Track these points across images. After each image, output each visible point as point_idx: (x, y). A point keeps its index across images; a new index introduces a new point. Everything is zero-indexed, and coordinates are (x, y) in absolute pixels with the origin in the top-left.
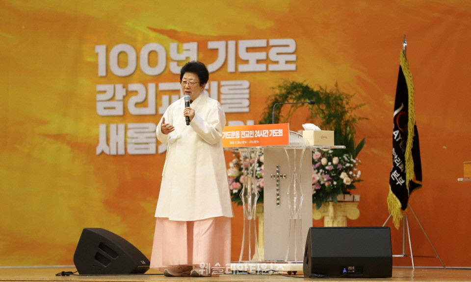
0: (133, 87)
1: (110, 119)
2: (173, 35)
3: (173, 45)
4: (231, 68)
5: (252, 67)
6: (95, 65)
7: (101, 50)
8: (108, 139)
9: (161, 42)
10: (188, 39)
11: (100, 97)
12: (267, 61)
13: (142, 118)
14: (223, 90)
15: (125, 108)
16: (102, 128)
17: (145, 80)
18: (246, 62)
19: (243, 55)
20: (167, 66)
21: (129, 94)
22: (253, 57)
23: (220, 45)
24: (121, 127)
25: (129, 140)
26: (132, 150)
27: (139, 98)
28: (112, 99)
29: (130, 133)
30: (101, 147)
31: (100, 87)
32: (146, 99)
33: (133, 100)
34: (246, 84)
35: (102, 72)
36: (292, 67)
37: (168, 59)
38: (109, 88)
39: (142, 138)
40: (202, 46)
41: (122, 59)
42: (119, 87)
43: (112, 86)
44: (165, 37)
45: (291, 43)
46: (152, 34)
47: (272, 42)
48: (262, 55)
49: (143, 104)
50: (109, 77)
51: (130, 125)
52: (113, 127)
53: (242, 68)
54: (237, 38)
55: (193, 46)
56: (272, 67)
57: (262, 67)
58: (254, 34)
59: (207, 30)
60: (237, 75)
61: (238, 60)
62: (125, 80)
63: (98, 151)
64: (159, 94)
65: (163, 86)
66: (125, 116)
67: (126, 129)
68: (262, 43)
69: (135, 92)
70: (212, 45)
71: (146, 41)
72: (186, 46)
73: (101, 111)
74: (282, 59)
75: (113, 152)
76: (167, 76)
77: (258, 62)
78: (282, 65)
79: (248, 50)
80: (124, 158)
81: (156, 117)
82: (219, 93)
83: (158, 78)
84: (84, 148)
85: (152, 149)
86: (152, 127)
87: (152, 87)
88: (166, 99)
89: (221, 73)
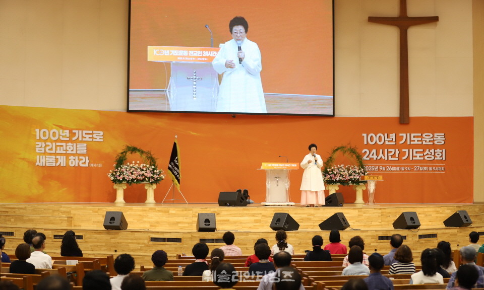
0: (47, 143)
1: (40, 154)
2: (61, 127)
3: (61, 131)
4: (80, 139)
5: (87, 139)
6: (36, 136)
7: (37, 130)
8: (40, 161)
9: (57, 129)
10: (66, 129)
11: (37, 146)
12: (92, 138)
13: (51, 154)
14: (78, 146)
15: (45, 151)
16: (38, 157)
17: (52, 142)
18: (85, 138)
19: (84, 135)
20: (59, 138)
21: (46, 146)
22: (88, 136)
23: (76, 132)
24: (44, 156)
25: (47, 161)
26: (47, 165)
27: (50, 147)
28: (41, 147)
29: (47, 159)
30: (38, 163)
31: (37, 143)
32: (52, 148)
33: (48, 148)
34: (85, 145)
35: (38, 138)
36: (102, 140)
37: (59, 135)
38: (40, 143)
39: (51, 161)
40: (71, 131)
41: (44, 135)
42: (43, 143)
43: (41, 143)
44: (58, 128)
45: (101, 133)
46: (54, 126)
47: (94, 132)
48: (91, 136)
49: (51, 149)
50: (40, 140)
51: (47, 156)
52: (41, 156)
53: (84, 139)
54: (82, 130)
55: (68, 131)
56: (94, 140)
57: (91, 140)
58: (88, 129)
59: (72, 127)
60: (82, 142)
61: (82, 137)
62: (45, 141)
63: (36, 165)
64: (56, 146)
65: (58, 144)
66: (45, 153)
67: (45, 158)
68: (91, 132)
69: (49, 145)
70: (74, 131)
71: (52, 129)
72: (65, 131)
73: (37, 151)
74: (98, 138)
75: (41, 165)
76: (58, 140)
77: (89, 138)
78: (98, 140)
79: (86, 134)
80: (45, 167)
81: (55, 154)
82: (76, 147)
83: (56, 141)
84: (32, 163)
85: (54, 165)
86: (54, 157)
87: (54, 144)
88: (58, 148)
89: (77, 141)
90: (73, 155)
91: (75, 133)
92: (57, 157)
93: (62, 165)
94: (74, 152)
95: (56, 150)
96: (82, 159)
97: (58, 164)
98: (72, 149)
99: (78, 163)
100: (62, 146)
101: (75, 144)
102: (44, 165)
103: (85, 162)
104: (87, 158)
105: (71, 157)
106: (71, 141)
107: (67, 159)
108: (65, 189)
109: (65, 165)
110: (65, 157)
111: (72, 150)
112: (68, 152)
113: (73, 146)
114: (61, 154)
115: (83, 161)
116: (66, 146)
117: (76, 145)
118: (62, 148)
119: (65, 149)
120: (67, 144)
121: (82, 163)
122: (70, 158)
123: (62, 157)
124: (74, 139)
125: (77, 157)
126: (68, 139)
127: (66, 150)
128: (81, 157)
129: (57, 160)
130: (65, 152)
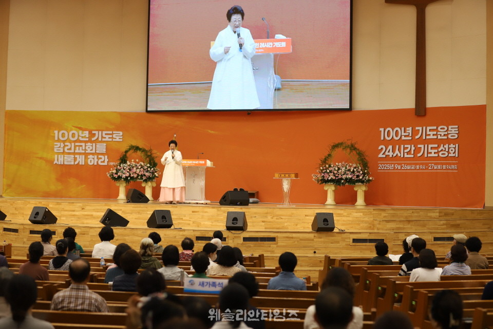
0: (66, 144)
1: (58, 153)
2: (80, 128)
3: (80, 132)
4: (100, 139)
5: (107, 139)
6: (54, 137)
7: (56, 132)
8: (58, 160)
9: (76, 130)
10: (85, 130)
11: (55, 146)
12: (112, 138)
13: (69, 153)
15: (64, 150)
16: (56, 156)
17: (71, 142)
18: (105, 138)
19: (104, 136)
20: (78, 138)
21: (65, 146)
22: (107, 136)
23: (96, 132)
24: (62, 156)
25: (65, 160)
26: (66, 163)
27: (69, 147)
28: (59, 147)
29: (65, 158)
30: (56, 162)
31: (55, 143)
32: (71, 148)
33: (66, 148)
34: (105, 144)
35: (56, 139)
36: (121, 140)
37: (79, 136)
38: (59, 144)
39: (69, 160)
40: (90, 132)
41: (63, 135)
42: (62, 144)
44: (77, 129)
45: (121, 133)
46: (73, 128)
47: (114, 132)
48: (111, 136)
49: (70, 149)
50: (59, 140)
51: (65, 156)
52: (60, 156)
53: (104, 140)
54: (102, 131)
55: (87, 132)
56: (114, 140)
57: (111, 140)
58: (108, 129)
59: (92, 128)
60: (102, 142)
61: (102, 137)
62: (64, 142)
63: (54, 163)
64: (75, 146)
65: (77, 144)
66: (64, 153)
67: (64, 157)
68: (111, 132)
69: (67, 146)
70: (93, 132)
71: (71, 130)
72: (85, 132)
73: (56, 151)
74: (118, 138)
75: (60, 163)
76: (78, 141)
77: (109, 138)
78: (118, 140)
79: (106, 134)
80: (63, 166)
81: (74, 153)
82: (96, 147)
83: (75, 142)
84: (50, 162)
85: (72, 163)
86: (73, 156)
87: (73, 144)
88: (77, 148)
89: (97, 141)
90: (93, 154)
91: (95, 134)
92: (76, 156)
93: (80, 164)
94: (94, 151)
95: (75, 150)
96: (101, 158)
97: (76, 163)
98: (91, 148)
99: (97, 162)
100: (82, 146)
101: (94, 144)
102: (62, 163)
103: (104, 161)
104: (106, 157)
105: (91, 156)
106: (90, 141)
107: (86, 158)
108: (84, 186)
109: (83, 164)
110: (83, 156)
111: (92, 150)
112: (87, 152)
113: (92, 146)
114: (80, 154)
115: (103, 160)
116: (85, 146)
117: (96, 145)
118: (81, 148)
119: (84, 148)
120: (87, 144)
121: (101, 162)
122: (89, 157)
123: (81, 156)
124: (93, 139)
125: (96, 157)
126: (87, 139)
127: (85, 150)
128: (100, 156)
129: (75, 159)
130: (84, 152)
